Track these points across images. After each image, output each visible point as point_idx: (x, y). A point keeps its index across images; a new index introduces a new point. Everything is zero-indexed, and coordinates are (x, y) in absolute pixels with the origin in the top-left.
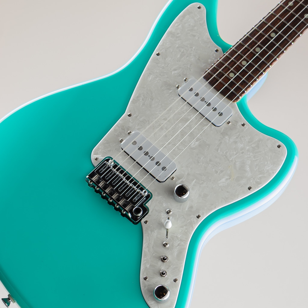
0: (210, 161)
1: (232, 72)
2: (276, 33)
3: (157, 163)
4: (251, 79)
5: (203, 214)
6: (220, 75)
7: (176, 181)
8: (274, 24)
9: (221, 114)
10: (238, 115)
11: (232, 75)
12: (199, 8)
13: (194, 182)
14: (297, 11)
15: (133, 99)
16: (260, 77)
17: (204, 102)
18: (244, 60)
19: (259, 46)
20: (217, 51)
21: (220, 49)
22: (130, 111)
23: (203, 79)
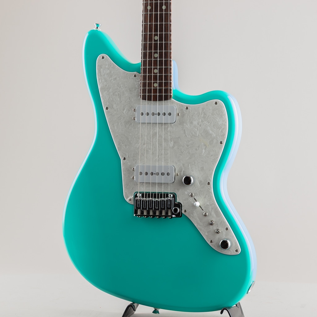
0: (188, 146)
1: (154, 83)
2: (157, 35)
3: (162, 174)
4: (168, 78)
5: (210, 180)
6: (150, 91)
7: (180, 174)
8: (151, 31)
9: (170, 114)
10: (179, 105)
11: (156, 85)
12: (103, 58)
13: (190, 166)
14: (156, 10)
15: (118, 148)
16: (171, 71)
17: (155, 115)
18: (154, 69)
19: (155, 53)
20: (135, 76)
21: (135, 73)
22: (122, 156)
23: (143, 100)
